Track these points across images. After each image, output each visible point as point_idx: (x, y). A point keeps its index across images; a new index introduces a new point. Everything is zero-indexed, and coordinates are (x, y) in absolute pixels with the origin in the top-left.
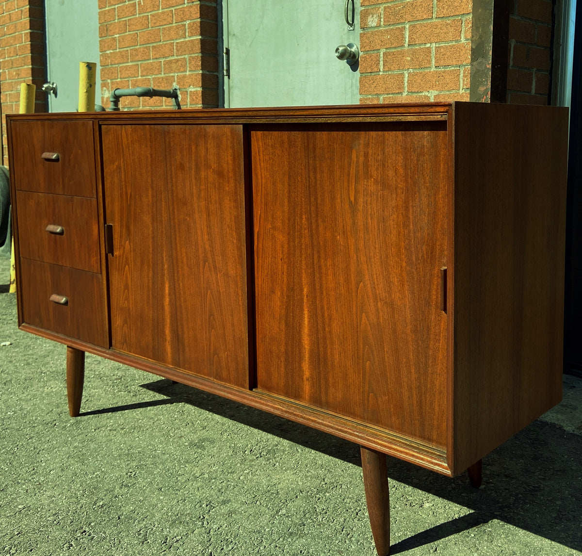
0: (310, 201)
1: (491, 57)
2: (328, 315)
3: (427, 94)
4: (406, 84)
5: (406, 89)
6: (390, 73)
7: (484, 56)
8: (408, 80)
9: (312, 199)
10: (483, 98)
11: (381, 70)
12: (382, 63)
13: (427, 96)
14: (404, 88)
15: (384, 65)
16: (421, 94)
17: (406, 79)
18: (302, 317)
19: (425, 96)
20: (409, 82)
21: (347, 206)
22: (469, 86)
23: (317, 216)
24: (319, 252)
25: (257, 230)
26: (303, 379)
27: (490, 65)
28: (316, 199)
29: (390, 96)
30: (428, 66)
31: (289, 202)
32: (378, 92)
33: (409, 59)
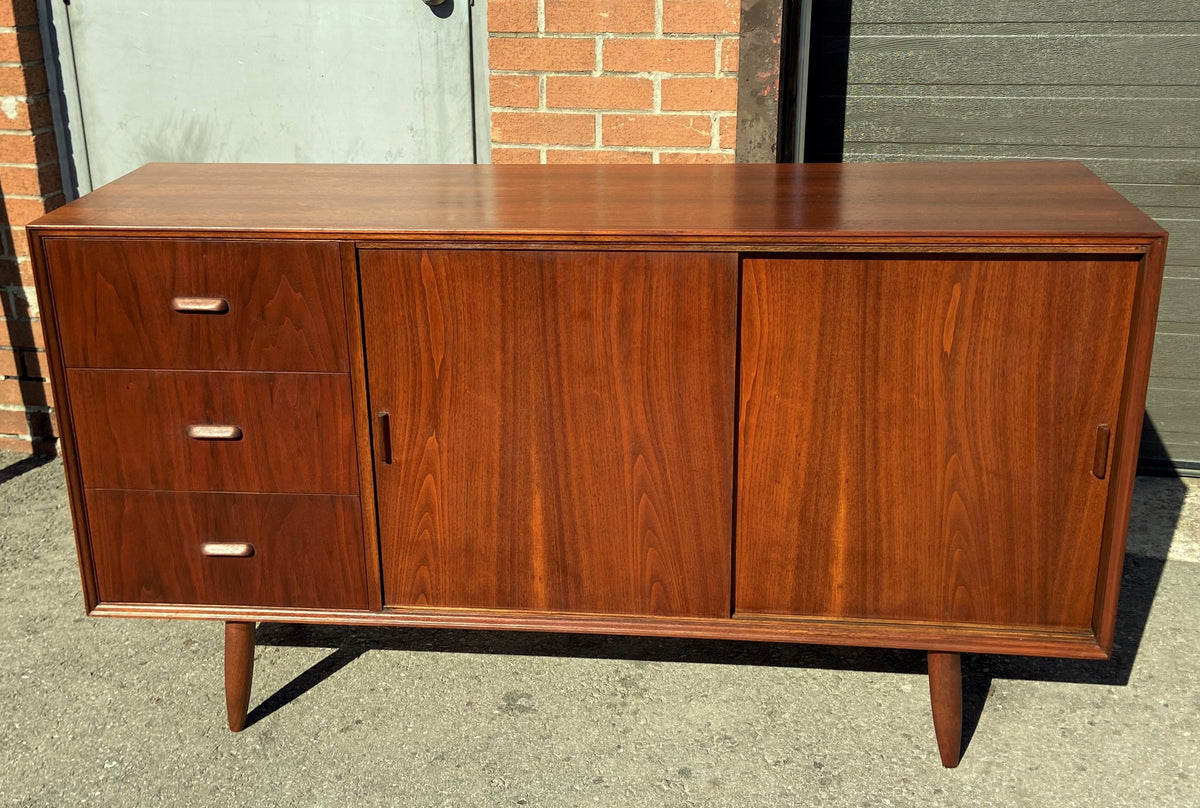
0: (863, 355)
1: (780, 27)
2: (887, 501)
3: (646, 76)
4: (599, 58)
5: (600, 66)
6: (562, 36)
7: (768, 24)
8: (604, 53)
9: (868, 352)
10: (765, 89)
11: (542, 29)
12: (541, 18)
13: (648, 80)
14: (593, 64)
15: (547, 21)
16: (632, 76)
17: (599, 51)
18: (834, 509)
19: (642, 79)
20: (607, 54)
21: (936, 358)
22: (735, 68)
23: (876, 373)
24: (875, 421)
25: (748, 399)
26: (830, 587)
27: (779, 40)
28: (876, 351)
29: (564, 75)
30: (649, 31)
31: (820, 356)
32: (536, 68)
33: (606, 15)
